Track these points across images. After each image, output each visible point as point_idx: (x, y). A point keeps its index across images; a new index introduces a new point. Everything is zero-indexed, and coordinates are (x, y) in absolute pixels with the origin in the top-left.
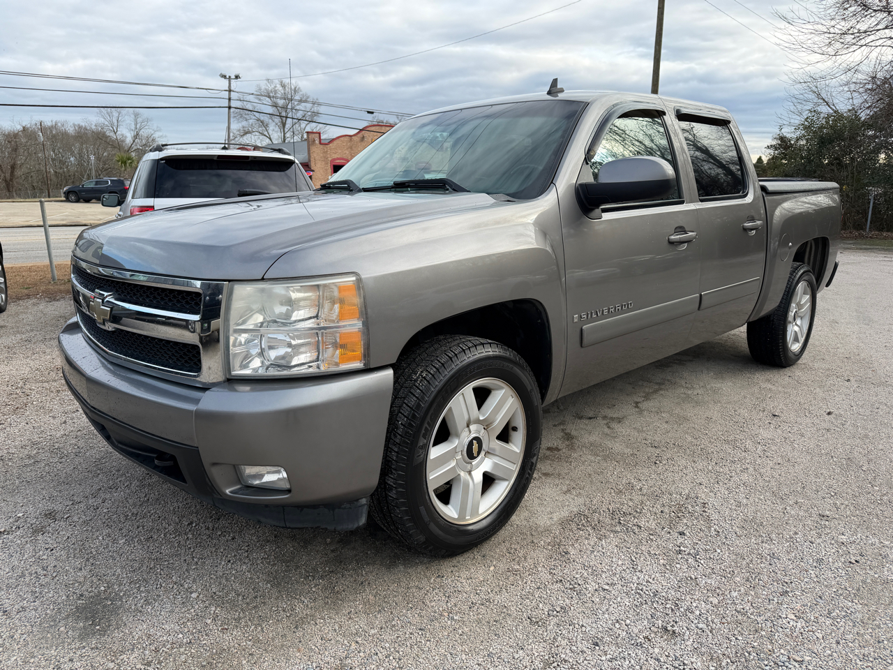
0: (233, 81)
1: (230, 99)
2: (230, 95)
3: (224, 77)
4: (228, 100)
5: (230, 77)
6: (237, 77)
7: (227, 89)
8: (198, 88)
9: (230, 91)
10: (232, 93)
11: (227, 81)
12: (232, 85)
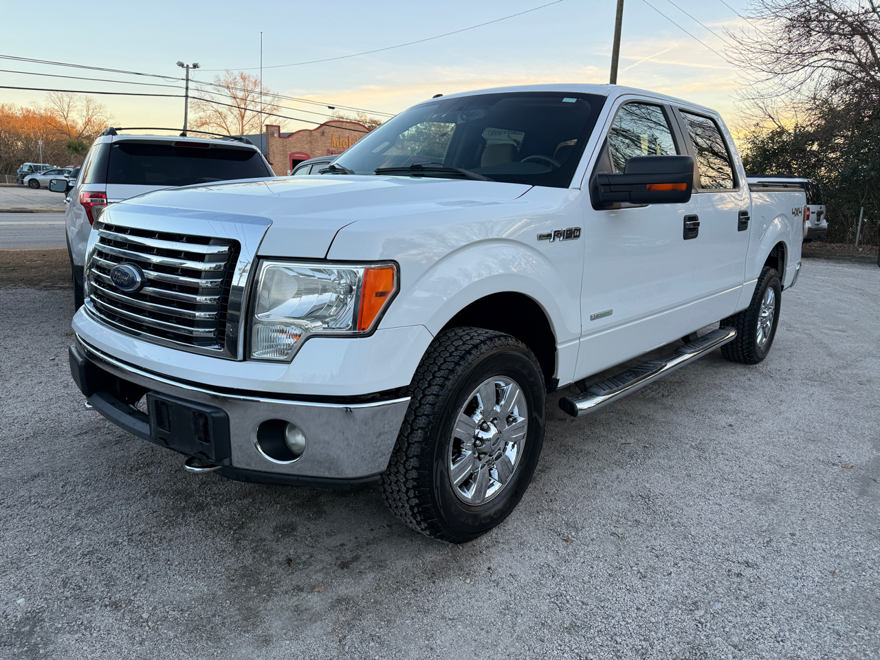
0: (190, 70)
1: (187, 88)
2: (187, 84)
3: (181, 65)
4: (185, 89)
5: (187, 66)
6: (195, 66)
7: (185, 78)
8: (154, 76)
9: (187, 80)
10: (189, 82)
11: (185, 70)
12: (189, 74)
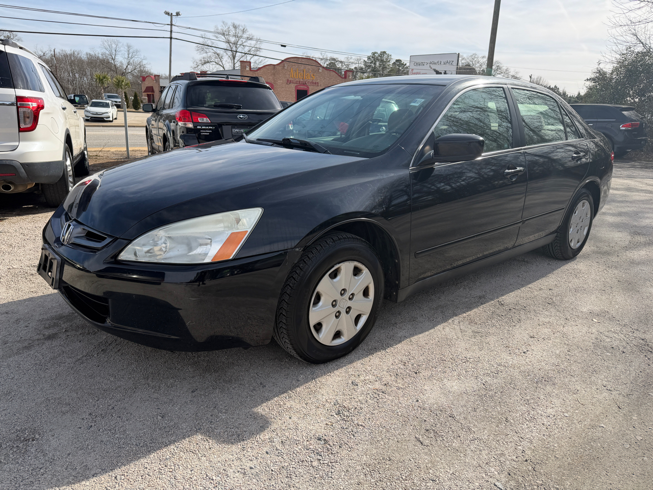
0: (174, 17)
1: (171, 32)
2: (171, 28)
3: (167, 13)
4: (170, 32)
5: (171, 14)
6: (178, 14)
7: (170, 23)
8: (146, 22)
9: (171, 25)
10: (173, 27)
11: (169, 18)
12: (173, 20)
